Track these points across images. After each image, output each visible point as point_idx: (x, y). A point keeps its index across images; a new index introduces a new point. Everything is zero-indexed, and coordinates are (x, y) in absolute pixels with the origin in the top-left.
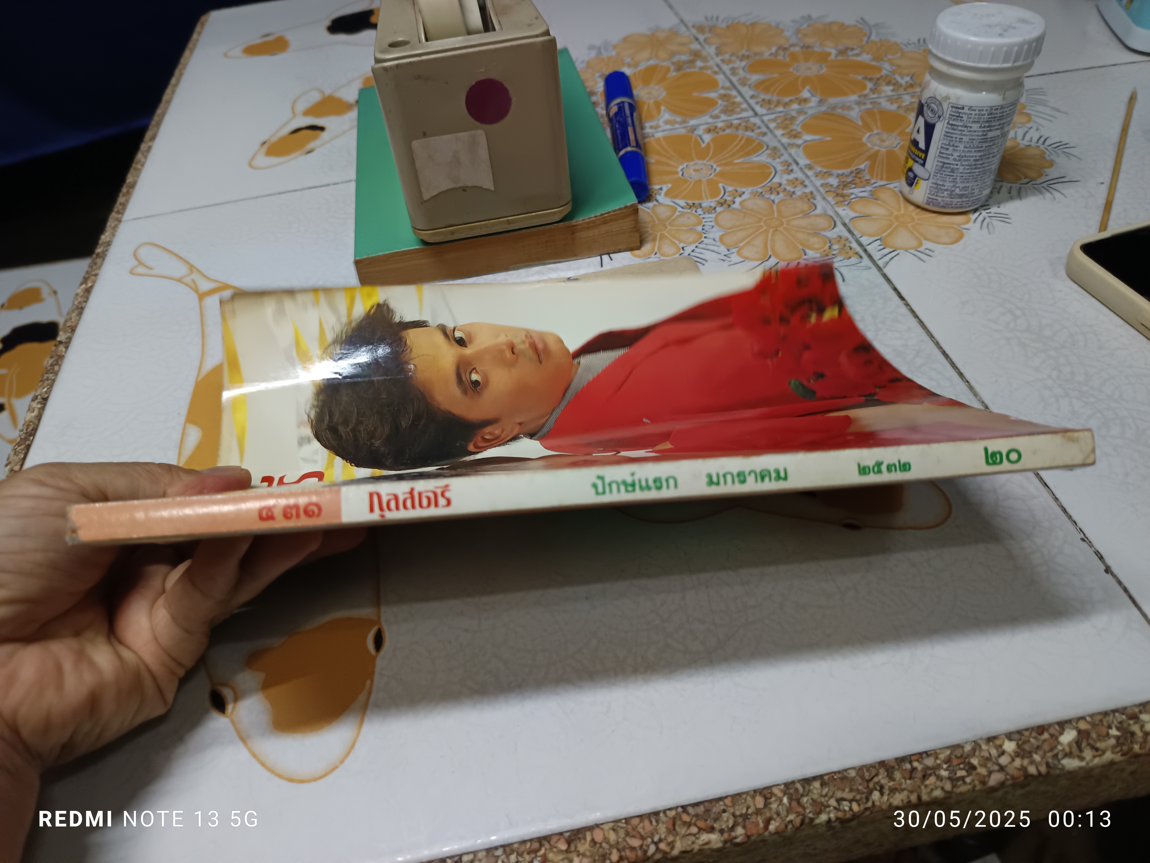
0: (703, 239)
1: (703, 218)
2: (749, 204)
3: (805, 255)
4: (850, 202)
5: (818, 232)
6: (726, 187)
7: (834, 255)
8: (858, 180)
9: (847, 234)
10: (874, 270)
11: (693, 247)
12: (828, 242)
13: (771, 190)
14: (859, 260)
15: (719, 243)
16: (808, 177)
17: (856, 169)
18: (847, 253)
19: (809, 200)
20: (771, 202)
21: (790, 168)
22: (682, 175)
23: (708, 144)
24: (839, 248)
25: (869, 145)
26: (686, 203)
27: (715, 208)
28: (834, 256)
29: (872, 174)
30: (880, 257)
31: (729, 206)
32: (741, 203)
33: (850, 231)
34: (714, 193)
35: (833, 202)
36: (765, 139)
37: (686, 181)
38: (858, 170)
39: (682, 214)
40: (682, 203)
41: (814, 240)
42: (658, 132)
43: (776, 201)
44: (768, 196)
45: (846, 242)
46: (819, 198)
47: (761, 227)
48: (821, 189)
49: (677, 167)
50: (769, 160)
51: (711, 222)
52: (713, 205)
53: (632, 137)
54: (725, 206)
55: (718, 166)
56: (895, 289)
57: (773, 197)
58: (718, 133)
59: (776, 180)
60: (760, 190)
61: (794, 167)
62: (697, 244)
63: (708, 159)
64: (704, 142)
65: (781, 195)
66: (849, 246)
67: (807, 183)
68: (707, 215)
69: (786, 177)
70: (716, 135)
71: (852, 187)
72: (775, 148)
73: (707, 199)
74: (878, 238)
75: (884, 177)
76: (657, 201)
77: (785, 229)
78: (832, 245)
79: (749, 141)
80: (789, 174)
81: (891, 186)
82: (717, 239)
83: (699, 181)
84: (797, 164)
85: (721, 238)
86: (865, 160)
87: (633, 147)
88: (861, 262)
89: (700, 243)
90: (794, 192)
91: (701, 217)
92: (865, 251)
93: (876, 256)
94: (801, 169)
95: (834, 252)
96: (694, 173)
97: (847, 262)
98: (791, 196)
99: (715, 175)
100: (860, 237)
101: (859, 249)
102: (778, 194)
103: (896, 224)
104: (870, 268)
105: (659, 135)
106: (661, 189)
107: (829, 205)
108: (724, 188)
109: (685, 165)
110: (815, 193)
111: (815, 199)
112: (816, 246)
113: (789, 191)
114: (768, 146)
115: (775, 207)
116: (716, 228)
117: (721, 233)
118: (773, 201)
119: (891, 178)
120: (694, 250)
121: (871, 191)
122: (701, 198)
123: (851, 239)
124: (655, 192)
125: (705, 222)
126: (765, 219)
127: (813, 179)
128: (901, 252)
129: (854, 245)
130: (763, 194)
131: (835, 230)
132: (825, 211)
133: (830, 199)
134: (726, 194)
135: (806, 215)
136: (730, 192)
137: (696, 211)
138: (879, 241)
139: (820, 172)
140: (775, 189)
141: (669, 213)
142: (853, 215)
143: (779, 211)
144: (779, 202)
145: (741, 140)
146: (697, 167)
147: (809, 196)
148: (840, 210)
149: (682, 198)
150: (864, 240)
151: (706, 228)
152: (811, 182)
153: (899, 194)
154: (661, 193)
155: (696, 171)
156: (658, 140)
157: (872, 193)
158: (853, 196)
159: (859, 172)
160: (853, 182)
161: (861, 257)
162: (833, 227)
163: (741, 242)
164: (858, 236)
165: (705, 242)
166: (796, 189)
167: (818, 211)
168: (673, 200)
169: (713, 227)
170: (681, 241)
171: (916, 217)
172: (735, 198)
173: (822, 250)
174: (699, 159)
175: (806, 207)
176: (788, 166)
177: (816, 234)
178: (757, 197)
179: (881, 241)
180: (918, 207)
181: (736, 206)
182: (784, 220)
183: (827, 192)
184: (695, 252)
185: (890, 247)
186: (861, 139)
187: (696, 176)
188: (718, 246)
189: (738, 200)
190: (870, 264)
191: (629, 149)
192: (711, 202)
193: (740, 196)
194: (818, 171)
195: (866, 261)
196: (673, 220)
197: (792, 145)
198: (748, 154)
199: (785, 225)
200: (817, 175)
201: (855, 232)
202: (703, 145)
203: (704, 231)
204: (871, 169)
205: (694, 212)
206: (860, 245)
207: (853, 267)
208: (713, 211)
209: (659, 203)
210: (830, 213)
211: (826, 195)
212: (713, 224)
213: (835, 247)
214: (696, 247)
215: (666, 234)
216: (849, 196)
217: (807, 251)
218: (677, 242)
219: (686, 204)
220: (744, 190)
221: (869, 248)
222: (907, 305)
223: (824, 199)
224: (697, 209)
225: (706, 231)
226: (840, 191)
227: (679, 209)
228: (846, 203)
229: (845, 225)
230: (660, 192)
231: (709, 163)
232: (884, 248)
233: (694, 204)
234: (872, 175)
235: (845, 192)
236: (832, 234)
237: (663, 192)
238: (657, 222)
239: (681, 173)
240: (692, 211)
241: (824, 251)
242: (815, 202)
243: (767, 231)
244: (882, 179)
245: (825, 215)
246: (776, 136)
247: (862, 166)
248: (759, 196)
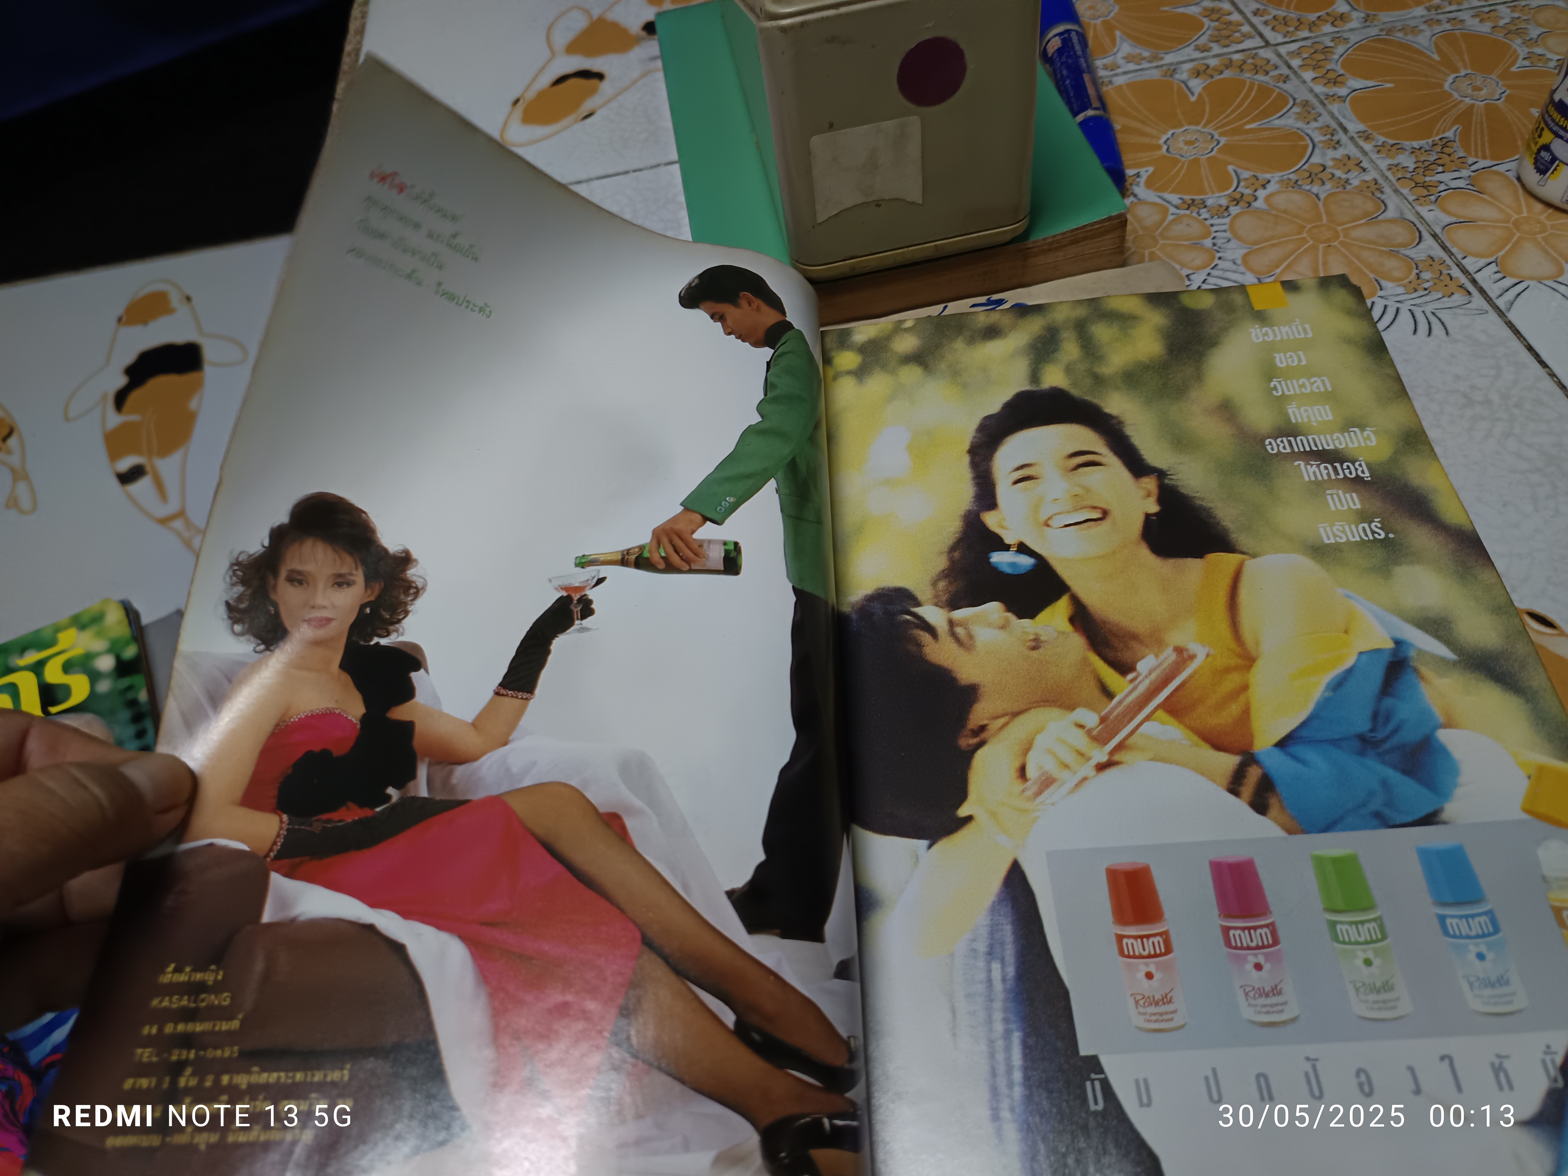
0: (1216, 261)
1: (1212, 225)
2: (1281, 201)
3: (1381, 289)
4: (1439, 196)
5: (1396, 249)
6: (1239, 171)
7: (1426, 289)
8: (1446, 159)
9: (1439, 253)
10: (1493, 316)
11: (1202, 275)
12: (1415, 266)
13: (1311, 177)
14: (1466, 298)
15: (1242, 269)
16: (1365, 153)
17: (1441, 139)
18: (1446, 286)
19: (1373, 194)
20: (1314, 197)
21: (1336, 138)
22: (1168, 150)
23: (1200, 95)
24: (1432, 278)
25: (1456, 95)
26: (1181, 199)
27: (1227, 208)
28: (1426, 292)
29: (1466, 147)
30: (1498, 293)
31: (1249, 204)
32: (1267, 198)
33: (1444, 247)
34: (1223, 182)
35: (1411, 198)
36: (1287, 86)
37: (1176, 161)
38: (1445, 141)
39: (1178, 219)
40: (1174, 198)
41: (1391, 263)
42: (1116, 75)
43: (1322, 196)
44: (1308, 187)
45: (1442, 268)
46: (1387, 190)
47: (1304, 240)
48: (1389, 174)
49: (1159, 138)
50: (1300, 124)
51: (1225, 231)
52: (1224, 202)
53: (1091, 91)
54: (1242, 204)
55: (1221, 134)
56: (1530, 348)
57: (1315, 189)
58: (1212, 77)
59: (1316, 159)
60: (1293, 177)
61: (1341, 136)
62: (1208, 270)
63: (1203, 122)
64: (1193, 94)
65: (1328, 186)
66: (1449, 274)
67: (1365, 164)
68: (1215, 221)
69: (1331, 154)
70: (1209, 81)
71: (1438, 171)
72: (1305, 104)
73: (1213, 193)
74: (1492, 259)
75: (1488, 152)
76: (1135, 196)
77: (1342, 243)
78: (1420, 272)
79: (1264, 91)
80: (1335, 148)
81: (1501, 168)
82: (1239, 262)
83: (1195, 162)
84: (1345, 130)
85: (1245, 257)
86: (1453, 124)
87: (1096, 109)
88: (1470, 302)
89: (1212, 268)
90: (1347, 181)
91: (1209, 222)
92: (1474, 282)
93: (1493, 291)
94: (1352, 138)
95: (1426, 285)
96: (1186, 148)
97: (1447, 302)
98: (1345, 188)
99: (1219, 151)
100: (1465, 257)
101: (1463, 280)
102: (1323, 183)
103: (1518, 235)
104: (1487, 312)
105: (1120, 81)
106: (1138, 175)
107: (1405, 201)
108: (1235, 172)
109: (1169, 134)
110: (1381, 181)
111: (1382, 192)
112: (1397, 274)
113: (1340, 178)
114: (1294, 99)
115: (1321, 204)
116: (1234, 243)
117: (1244, 251)
118: (1317, 196)
119: (1498, 156)
120: (1205, 280)
121: (1470, 176)
122: (1202, 191)
123: (1449, 261)
124: (1129, 181)
125: (1216, 232)
126: (1309, 226)
127: (1374, 156)
128: (1532, 283)
129: (1456, 272)
130: (1299, 183)
131: (1421, 246)
132: (1402, 213)
133: (1405, 191)
134: (1242, 184)
135: (1373, 220)
136: (1246, 179)
137: (1199, 214)
138: (1494, 264)
139: (1383, 145)
140: (1316, 174)
141: (1156, 217)
142: (1448, 219)
143: (1329, 214)
144: (1327, 198)
145: (1250, 89)
146: (1189, 137)
147: (1373, 187)
148: (1423, 211)
149: (1173, 191)
150: (1471, 264)
151: (1219, 242)
152: (1372, 161)
153: (1516, 182)
154: (1139, 182)
155: (1187, 143)
156: (1119, 88)
157: (1472, 181)
158: (1442, 187)
159: (1446, 143)
160: (1438, 162)
161: (1469, 293)
162: (1417, 240)
163: (1278, 267)
164: (1459, 257)
165: (1220, 267)
166: (1351, 176)
167: (1391, 213)
168: (1160, 194)
169: (1229, 241)
170: (1183, 266)
171: (1548, 223)
172: (1256, 190)
173: (1406, 281)
174: (1190, 124)
175: (1369, 206)
176: (1332, 135)
177: (1393, 253)
178: (1290, 189)
179: (1497, 265)
180: (1549, 205)
181: (1259, 204)
182: (1339, 228)
183: (1399, 179)
184: (1209, 284)
185: (1513, 276)
186: (1441, 86)
187: (1190, 153)
188: (1243, 273)
189: (1261, 194)
190: (1487, 307)
191: (1090, 113)
192: (1220, 197)
193: (1264, 186)
194: (1380, 143)
195: (1478, 300)
196: (1167, 228)
197: (1333, 97)
198: (1265, 114)
199: (1341, 239)
200: (1379, 149)
201: (1454, 250)
202: (1193, 99)
203: (1215, 248)
204: (1465, 137)
205: (1195, 214)
206: (1465, 271)
207: (1458, 311)
208: (1226, 214)
209: (1139, 200)
210: (1411, 217)
211: (1397, 185)
212: (1228, 235)
213: (1426, 275)
214: (1209, 274)
215: (1158, 253)
216: (1437, 187)
217: (1384, 283)
218: (1178, 267)
219: (1180, 201)
220: (1268, 176)
221: (1478, 277)
222: (1552, 375)
223: (1396, 191)
224: (1200, 209)
225: (1220, 248)
226: (1420, 179)
227: (1172, 210)
228: (1433, 198)
229: (1435, 236)
230: (1138, 179)
231: (1205, 130)
232: (1504, 277)
233: (1193, 200)
234: (1467, 150)
235: (1428, 179)
236: (1418, 253)
237: (1142, 180)
238: (1141, 232)
239: (1165, 147)
240: (1192, 213)
241: (1410, 282)
242: (1383, 197)
243: (1314, 248)
244: (1484, 157)
245: (1402, 219)
246: (1304, 82)
247: (1449, 134)
248: (1293, 187)
